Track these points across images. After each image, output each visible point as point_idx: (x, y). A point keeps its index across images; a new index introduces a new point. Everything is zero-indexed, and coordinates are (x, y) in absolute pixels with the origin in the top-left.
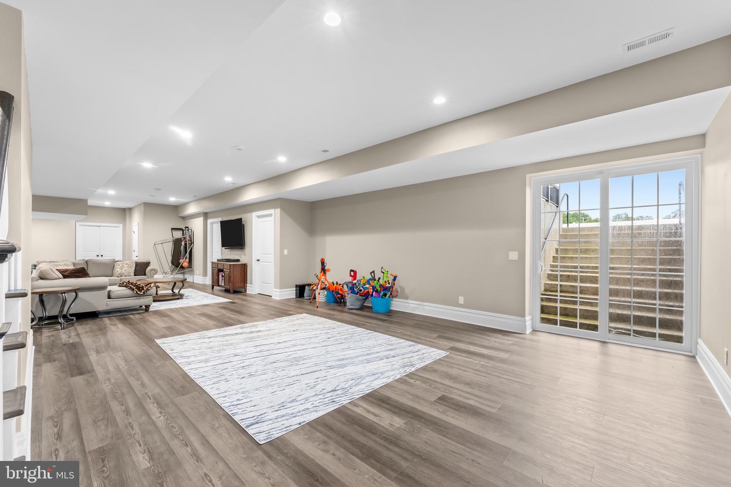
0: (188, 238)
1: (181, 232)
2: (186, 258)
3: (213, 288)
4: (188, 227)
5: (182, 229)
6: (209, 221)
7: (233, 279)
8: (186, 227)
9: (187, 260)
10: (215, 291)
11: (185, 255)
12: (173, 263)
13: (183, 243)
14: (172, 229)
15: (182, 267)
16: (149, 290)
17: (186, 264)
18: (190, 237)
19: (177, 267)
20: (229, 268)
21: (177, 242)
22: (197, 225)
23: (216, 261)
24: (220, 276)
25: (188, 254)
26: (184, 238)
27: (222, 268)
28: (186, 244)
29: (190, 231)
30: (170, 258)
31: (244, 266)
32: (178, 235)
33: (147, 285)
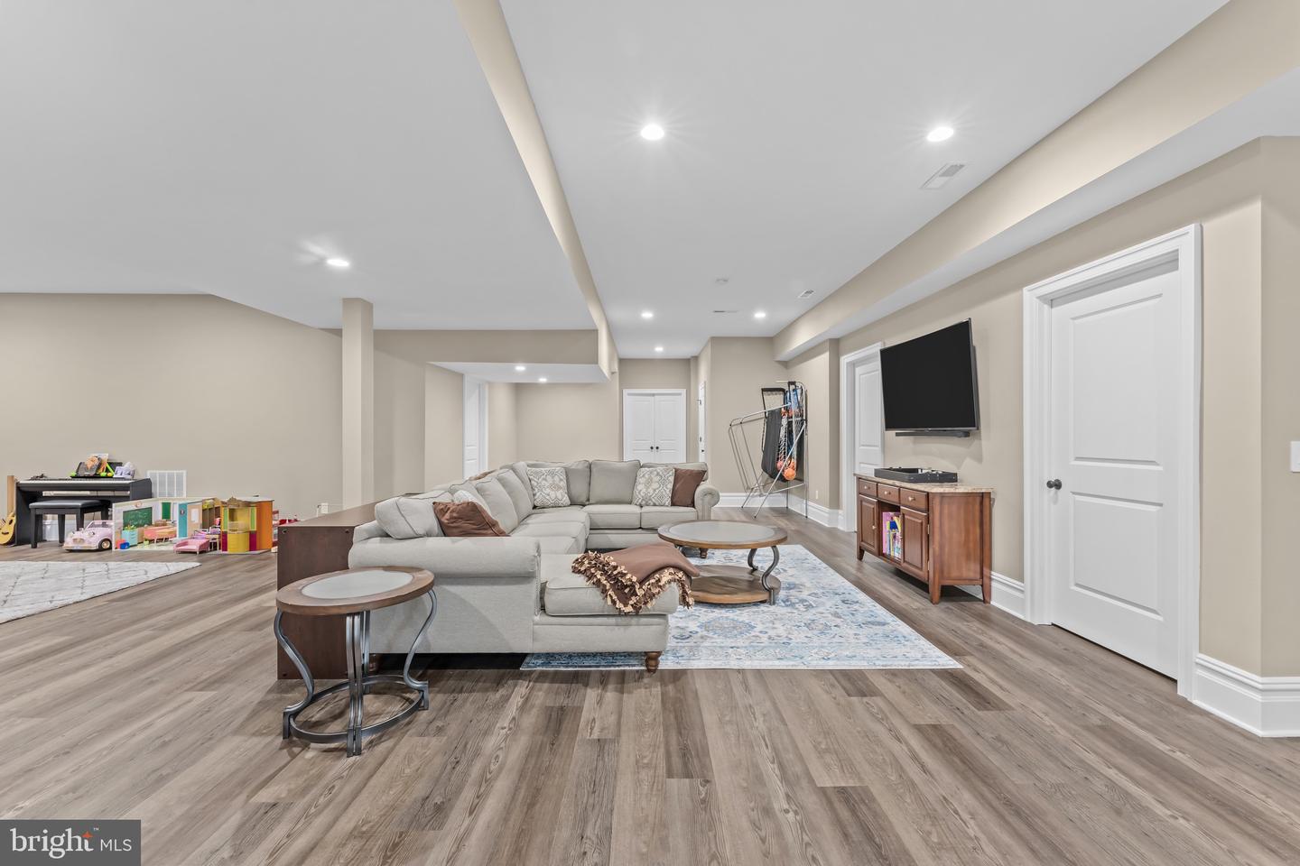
0: (794, 409)
1: (780, 397)
2: (790, 458)
3: (860, 557)
4: (793, 383)
5: (782, 390)
6: (845, 360)
7: (942, 547)
8: (791, 383)
9: (794, 461)
10: (866, 566)
11: (789, 449)
12: (765, 468)
13: (784, 422)
14: (763, 390)
15: (783, 479)
16: (653, 596)
17: (790, 473)
18: (799, 407)
19: (772, 476)
20: (923, 506)
21: (773, 418)
22: (815, 374)
23: (871, 475)
24: (886, 526)
25: (794, 449)
26: (787, 409)
27: (893, 500)
28: (790, 424)
29: (799, 391)
30: (758, 456)
31: (982, 502)
32: (775, 402)
33: (647, 578)
